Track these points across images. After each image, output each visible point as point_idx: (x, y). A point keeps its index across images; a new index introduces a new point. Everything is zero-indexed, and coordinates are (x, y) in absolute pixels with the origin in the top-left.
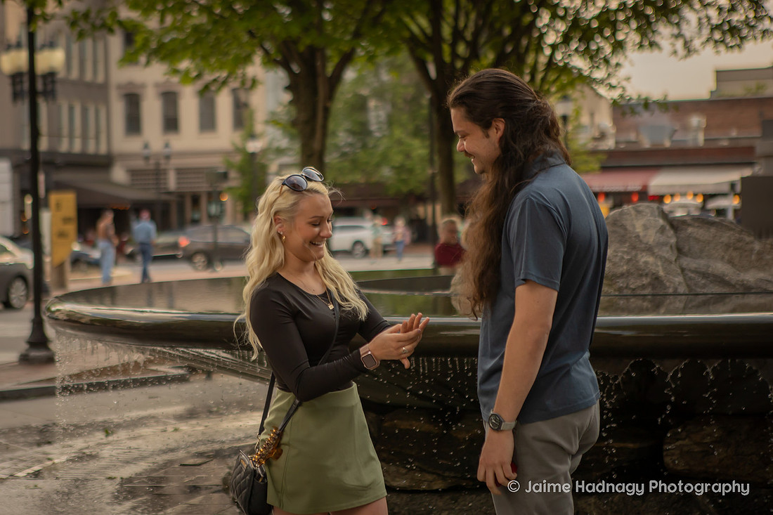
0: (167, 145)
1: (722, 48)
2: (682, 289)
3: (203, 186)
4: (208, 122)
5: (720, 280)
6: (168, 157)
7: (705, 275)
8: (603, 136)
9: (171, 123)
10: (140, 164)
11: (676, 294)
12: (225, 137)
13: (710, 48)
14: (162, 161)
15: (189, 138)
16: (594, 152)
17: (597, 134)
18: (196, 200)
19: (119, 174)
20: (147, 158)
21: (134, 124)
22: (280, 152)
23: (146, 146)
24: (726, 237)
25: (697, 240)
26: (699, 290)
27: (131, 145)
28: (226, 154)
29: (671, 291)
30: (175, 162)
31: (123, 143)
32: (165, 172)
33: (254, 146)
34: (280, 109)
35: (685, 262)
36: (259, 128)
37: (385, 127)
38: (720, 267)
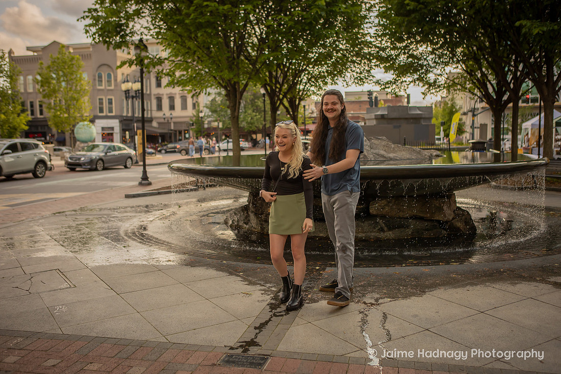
0: (171, 114)
1: (357, 85)
2: (373, 159)
3: (183, 128)
4: (184, 107)
5: (383, 156)
6: (171, 118)
7: (378, 155)
8: (312, 113)
9: (172, 107)
10: (162, 121)
11: (371, 161)
12: (190, 112)
13: (354, 84)
14: (170, 119)
15: (178, 112)
16: (310, 118)
17: (311, 112)
18: (180, 133)
19: (155, 124)
20: (164, 119)
21: (160, 107)
22: (208, 116)
23: (164, 114)
24: (384, 143)
25: (375, 144)
26: (377, 159)
27: (159, 114)
28: (191, 117)
29: (369, 159)
30: (174, 120)
31: (156, 114)
32: (170, 123)
33: (201, 115)
34: (208, 103)
35: (372, 150)
36: (201, 108)
37: (243, 108)
38: (382, 152)
